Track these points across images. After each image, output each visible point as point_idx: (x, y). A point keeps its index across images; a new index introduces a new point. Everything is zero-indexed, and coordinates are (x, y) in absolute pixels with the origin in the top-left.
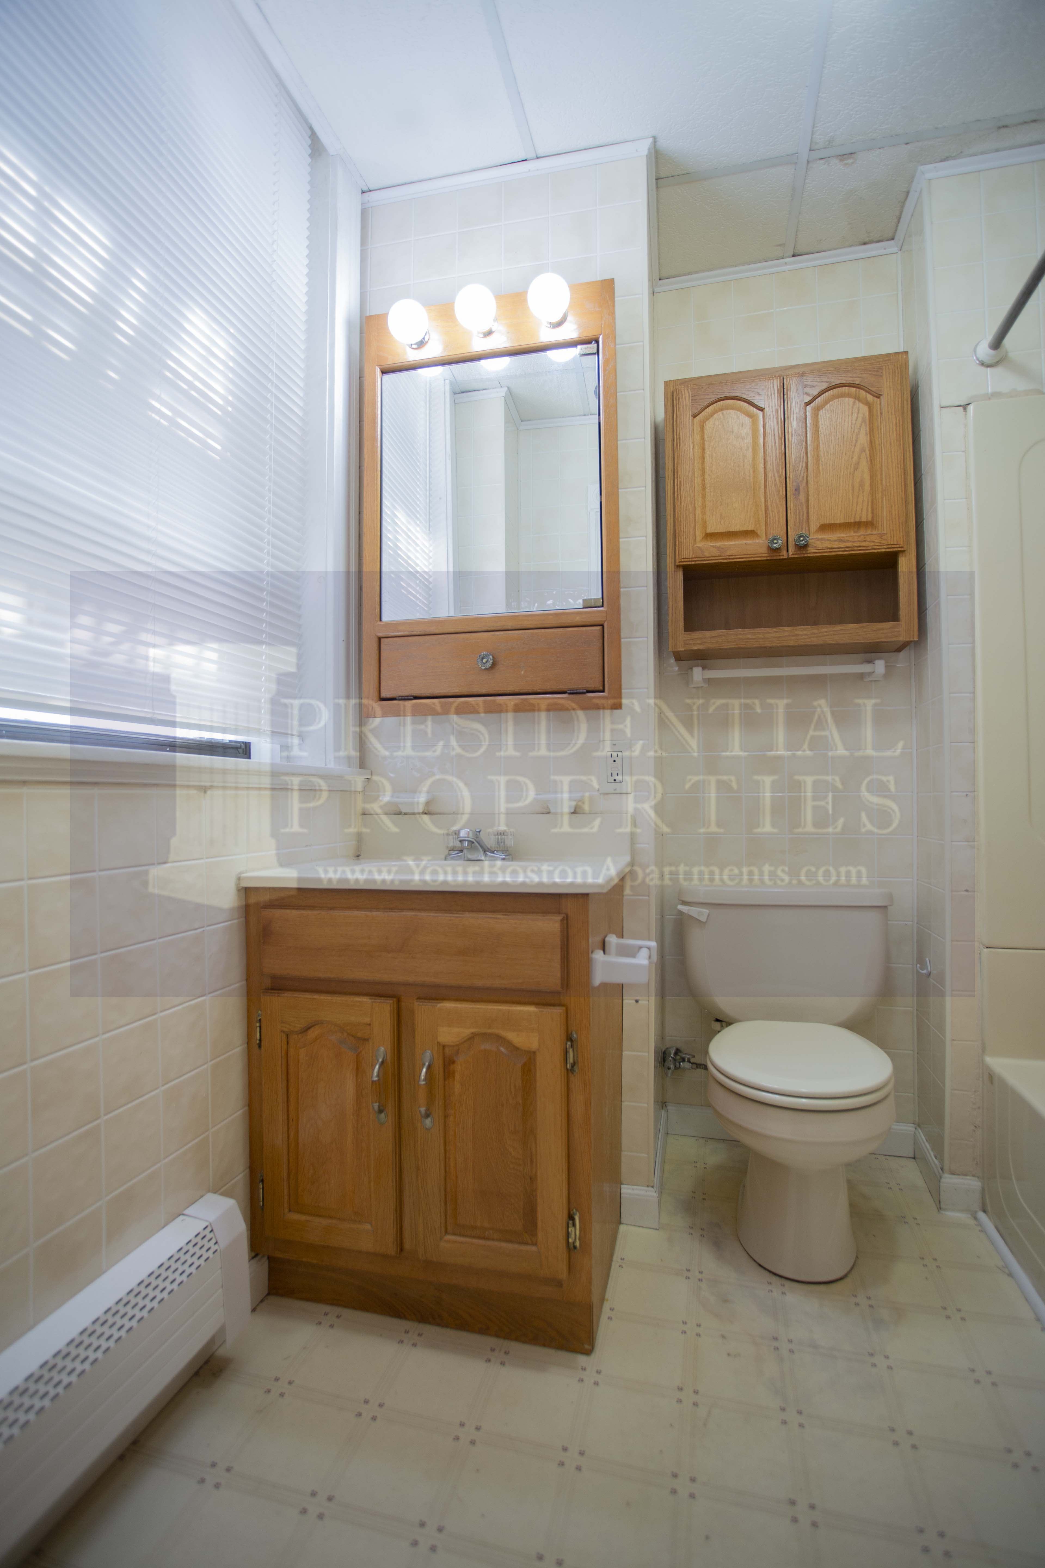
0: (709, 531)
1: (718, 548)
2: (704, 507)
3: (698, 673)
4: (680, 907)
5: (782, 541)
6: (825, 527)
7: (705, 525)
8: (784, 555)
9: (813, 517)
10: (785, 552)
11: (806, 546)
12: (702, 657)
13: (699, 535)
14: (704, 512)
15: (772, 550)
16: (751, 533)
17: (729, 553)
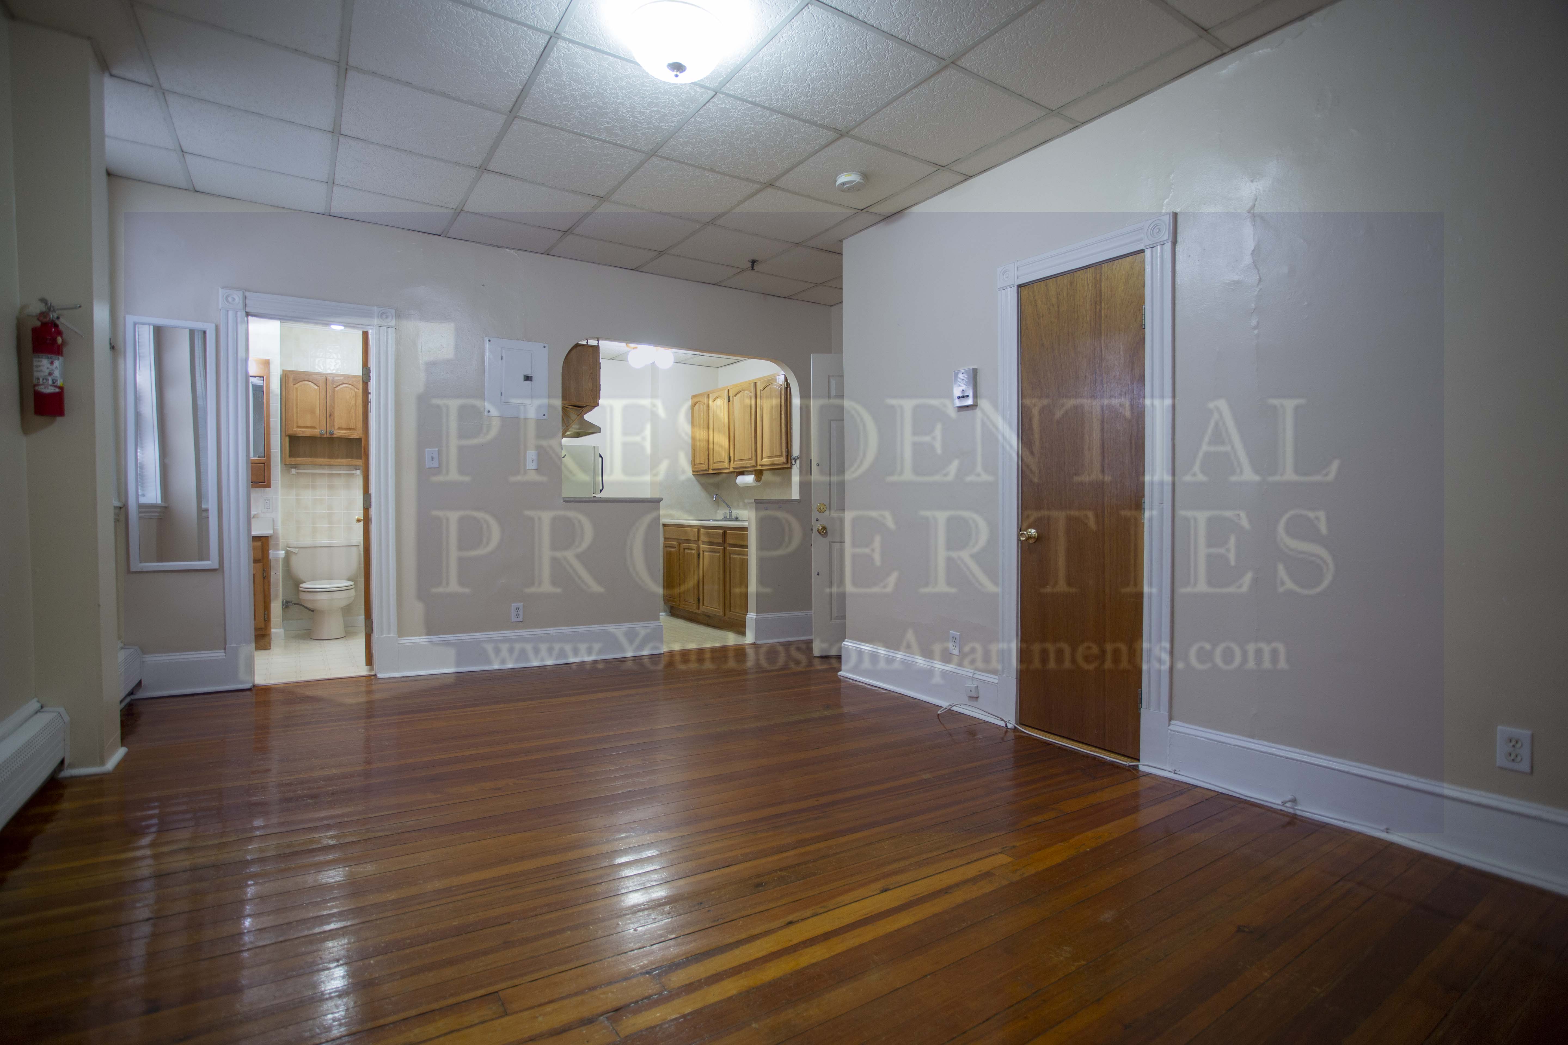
0: (299, 425)
1: (302, 431)
2: (297, 416)
3: (294, 471)
4: (288, 549)
5: (325, 432)
6: (339, 429)
7: (297, 423)
8: (325, 436)
9: (336, 425)
10: (326, 435)
11: (333, 434)
12: (295, 466)
13: (295, 426)
14: (297, 419)
15: (321, 434)
16: (314, 428)
17: (306, 433)
